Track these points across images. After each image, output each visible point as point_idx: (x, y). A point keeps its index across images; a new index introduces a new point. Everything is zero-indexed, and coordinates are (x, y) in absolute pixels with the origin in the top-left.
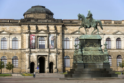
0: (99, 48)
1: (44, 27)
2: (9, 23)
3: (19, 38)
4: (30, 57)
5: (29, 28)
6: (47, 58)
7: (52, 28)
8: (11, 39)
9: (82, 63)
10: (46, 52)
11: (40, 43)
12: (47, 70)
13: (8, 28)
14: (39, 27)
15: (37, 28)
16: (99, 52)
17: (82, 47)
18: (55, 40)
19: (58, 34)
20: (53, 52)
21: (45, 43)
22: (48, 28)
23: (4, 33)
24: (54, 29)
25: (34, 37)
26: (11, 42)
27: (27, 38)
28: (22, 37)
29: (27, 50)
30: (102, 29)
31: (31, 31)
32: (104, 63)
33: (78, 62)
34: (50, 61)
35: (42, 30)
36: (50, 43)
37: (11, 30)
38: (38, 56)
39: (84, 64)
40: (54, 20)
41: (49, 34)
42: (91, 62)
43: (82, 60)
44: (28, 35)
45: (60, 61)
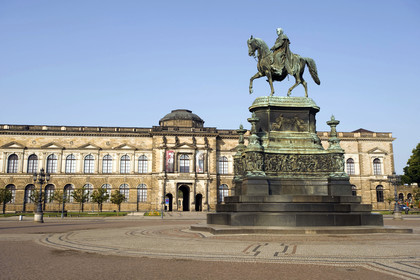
0: (313, 135)
1: (188, 140)
2: (135, 132)
3: (149, 156)
4: (165, 185)
5: (165, 141)
6: (192, 188)
7: (200, 140)
8: (137, 158)
9: (263, 179)
10: (191, 178)
11: (182, 164)
12: (192, 206)
13: (132, 141)
14: (180, 138)
15: (177, 140)
16: (313, 145)
17: (261, 130)
18: (205, 159)
19: (210, 150)
20: (202, 178)
21: (190, 164)
22: (194, 140)
23: (126, 147)
24: (204, 142)
25: (172, 155)
26: (137, 162)
27: (162, 155)
28: (154, 154)
29: (160, 175)
30: (318, 83)
31: (168, 145)
32: (330, 180)
33: (250, 173)
34: (197, 192)
35: (184, 144)
36: (197, 164)
37: (138, 144)
38: (178, 184)
39: (268, 180)
40: (205, 129)
41: (197, 149)
42: (290, 176)
43: (263, 170)
44: (164, 150)
45: (212, 192)
